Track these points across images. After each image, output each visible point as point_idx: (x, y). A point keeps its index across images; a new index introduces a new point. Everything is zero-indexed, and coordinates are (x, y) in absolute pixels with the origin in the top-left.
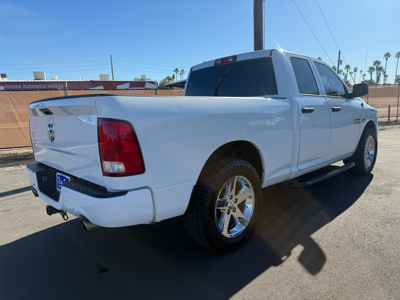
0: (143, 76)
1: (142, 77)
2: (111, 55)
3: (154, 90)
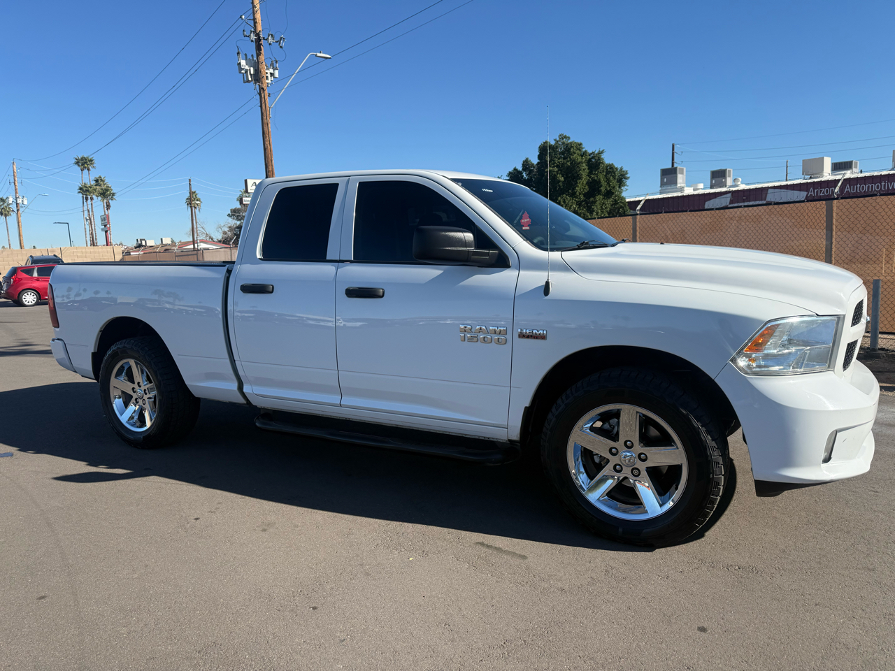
3: (824, 202)
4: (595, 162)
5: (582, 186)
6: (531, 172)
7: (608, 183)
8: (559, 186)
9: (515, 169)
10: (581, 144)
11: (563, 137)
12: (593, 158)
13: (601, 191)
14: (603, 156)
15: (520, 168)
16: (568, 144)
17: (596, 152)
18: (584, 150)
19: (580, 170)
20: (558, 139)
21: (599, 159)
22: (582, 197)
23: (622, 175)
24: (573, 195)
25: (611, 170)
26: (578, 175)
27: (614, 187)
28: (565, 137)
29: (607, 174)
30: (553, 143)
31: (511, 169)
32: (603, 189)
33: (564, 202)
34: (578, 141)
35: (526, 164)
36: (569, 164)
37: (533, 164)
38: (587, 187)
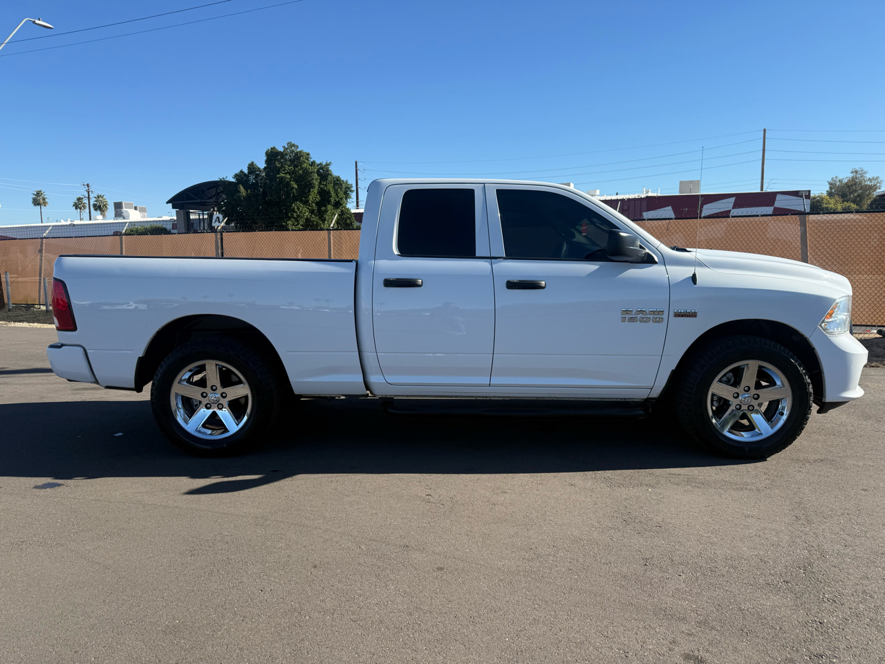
0: (856, 172)
1: (852, 174)
2: (765, 130)
4: (324, 172)
5: (314, 195)
6: (257, 176)
7: (337, 195)
8: (293, 193)
9: (241, 172)
10: (308, 154)
11: (291, 145)
12: (321, 168)
13: (330, 201)
14: (331, 168)
15: (246, 171)
16: (297, 152)
17: (324, 164)
18: (312, 160)
19: (313, 179)
20: (286, 146)
21: (328, 170)
22: (314, 205)
23: (346, 188)
24: (306, 203)
25: (338, 182)
26: (311, 184)
27: (342, 199)
28: (294, 145)
29: (334, 185)
30: (281, 150)
31: (237, 171)
32: (332, 200)
33: (298, 209)
34: (306, 150)
35: (252, 168)
36: (301, 172)
37: (259, 169)
38: (318, 197)
